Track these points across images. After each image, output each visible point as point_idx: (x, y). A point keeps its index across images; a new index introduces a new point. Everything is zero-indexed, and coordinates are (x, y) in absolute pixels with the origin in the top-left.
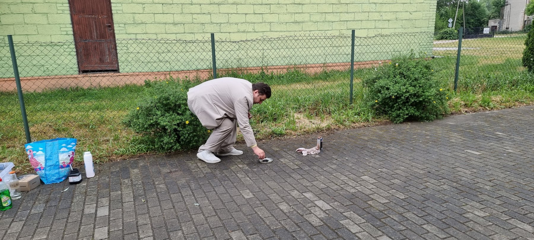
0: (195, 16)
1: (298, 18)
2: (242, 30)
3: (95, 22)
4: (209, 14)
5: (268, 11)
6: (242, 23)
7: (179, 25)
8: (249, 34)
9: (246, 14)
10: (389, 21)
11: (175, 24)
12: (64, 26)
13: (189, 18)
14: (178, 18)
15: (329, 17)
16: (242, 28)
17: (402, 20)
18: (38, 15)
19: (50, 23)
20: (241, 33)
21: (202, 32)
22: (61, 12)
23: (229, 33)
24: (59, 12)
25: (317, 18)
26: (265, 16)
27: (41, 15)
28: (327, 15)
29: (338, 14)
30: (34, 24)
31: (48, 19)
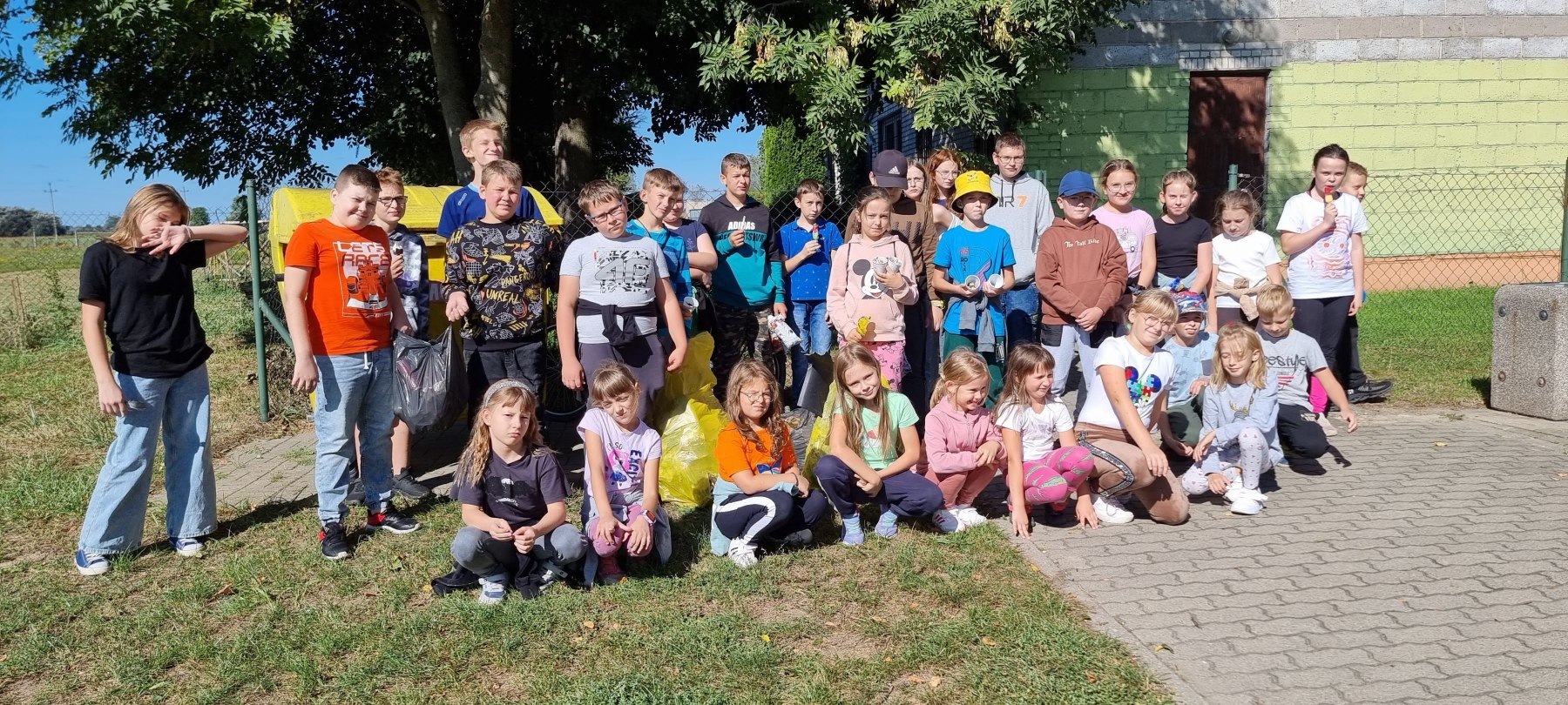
0: (1442, 130)
4: (1475, 124)
6: (1545, 145)
7: (1404, 151)
12: (1173, 157)
13: (1427, 136)
14: (1405, 136)
22: (1173, 128)
24: (1169, 128)
27: (1135, 135)
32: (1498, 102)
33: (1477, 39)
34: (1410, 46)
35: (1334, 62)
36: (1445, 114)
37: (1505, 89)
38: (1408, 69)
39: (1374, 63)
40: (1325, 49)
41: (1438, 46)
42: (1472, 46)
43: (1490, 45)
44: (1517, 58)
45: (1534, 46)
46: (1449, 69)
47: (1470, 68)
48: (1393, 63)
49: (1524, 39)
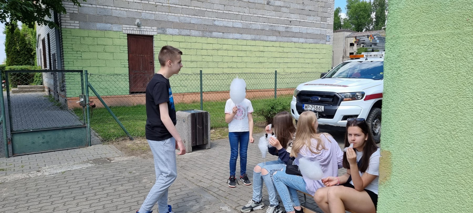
0: (203, 57)
1: (261, 60)
2: (230, 66)
3: (142, 59)
4: (212, 56)
5: (245, 55)
6: (231, 62)
7: (194, 62)
8: (234, 69)
9: (233, 56)
10: (309, 63)
11: (192, 62)
12: (123, 61)
13: (200, 58)
14: (194, 58)
15: (278, 60)
16: (230, 65)
17: (316, 63)
18: (107, 53)
19: (115, 59)
20: (230, 69)
21: (207, 67)
22: (122, 52)
23: (223, 68)
24: (121, 52)
25: (271, 60)
26: (243, 58)
27: (109, 53)
28: (277, 58)
29: (283, 58)
30: (104, 59)
31: (113, 56)
32: (218, 50)
33: (211, 32)
34: (193, 32)
35: (172, 35)
36: (204, 52)
37: (219, 46)
38: (194, 39)
39: (184, 36)
40: (169, 31)
41: (201, 33)
42: (210, 34)
43: (215, 34)
44: (222, 38)
45: (225, 35)
46: (204, 40)
47: (210, 40)
48: (189, 37)
49: (223, 33)
